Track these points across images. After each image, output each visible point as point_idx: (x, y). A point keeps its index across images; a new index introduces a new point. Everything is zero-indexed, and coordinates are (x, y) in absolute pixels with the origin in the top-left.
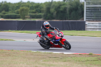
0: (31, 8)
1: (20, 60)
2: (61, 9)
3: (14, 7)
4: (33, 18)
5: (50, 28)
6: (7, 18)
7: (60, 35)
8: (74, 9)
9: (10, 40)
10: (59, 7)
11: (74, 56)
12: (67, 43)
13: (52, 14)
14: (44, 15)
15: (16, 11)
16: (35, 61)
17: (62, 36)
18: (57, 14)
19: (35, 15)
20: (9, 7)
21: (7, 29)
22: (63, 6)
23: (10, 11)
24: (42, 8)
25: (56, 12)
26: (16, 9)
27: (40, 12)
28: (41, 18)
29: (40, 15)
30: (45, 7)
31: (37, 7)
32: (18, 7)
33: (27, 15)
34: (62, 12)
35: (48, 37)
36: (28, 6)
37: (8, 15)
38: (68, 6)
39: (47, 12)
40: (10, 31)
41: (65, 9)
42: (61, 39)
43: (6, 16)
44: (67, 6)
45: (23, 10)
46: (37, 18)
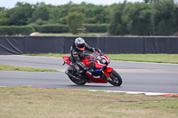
0: (87, 14)
1: (69, 106)
2: (141, 17)
3: (57, 11)
4: (91, 31)
5: (86, 48)
6: (45, 32)
7: (104, 61)
8: (163, 16)
9: (50, 71)
10: (137, 13)
11: (164, 98)
12: (116, 75)
13: (125, 25)
14: (111, 27)
15: (61, 19)
16: (94, 107)
17: (106, 63)
18: (133, 24)
19: (95, 27)
20: (49, 13)
21: (46, 52)
22: (144, 11)
23: (51, 20)
24: (108, 14)
25: (131, 21)
26: (61, 17)
27: (104, 22)
28: (105, 31)
29: (104, 27)
30: (112, 13)
31: (98, 13)
32: (65, 13)
33: (81, 26)
34: (142, 20)
35: (82, 64)
36: (83, 11)
37: (47, 27)
38: (153, 11)
39: (116, 21)
40: (50, 54)
41: (148, 16)
42: (105, 68)
43: (45, 28)
44: (150, 11)
45: (73, 18)
46: (98, 32)
